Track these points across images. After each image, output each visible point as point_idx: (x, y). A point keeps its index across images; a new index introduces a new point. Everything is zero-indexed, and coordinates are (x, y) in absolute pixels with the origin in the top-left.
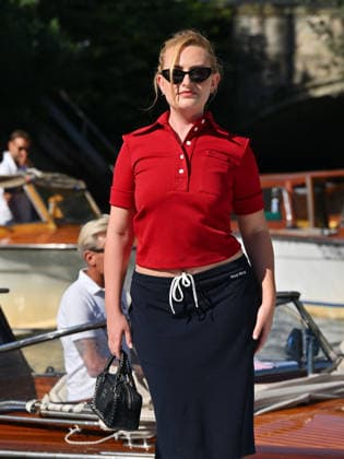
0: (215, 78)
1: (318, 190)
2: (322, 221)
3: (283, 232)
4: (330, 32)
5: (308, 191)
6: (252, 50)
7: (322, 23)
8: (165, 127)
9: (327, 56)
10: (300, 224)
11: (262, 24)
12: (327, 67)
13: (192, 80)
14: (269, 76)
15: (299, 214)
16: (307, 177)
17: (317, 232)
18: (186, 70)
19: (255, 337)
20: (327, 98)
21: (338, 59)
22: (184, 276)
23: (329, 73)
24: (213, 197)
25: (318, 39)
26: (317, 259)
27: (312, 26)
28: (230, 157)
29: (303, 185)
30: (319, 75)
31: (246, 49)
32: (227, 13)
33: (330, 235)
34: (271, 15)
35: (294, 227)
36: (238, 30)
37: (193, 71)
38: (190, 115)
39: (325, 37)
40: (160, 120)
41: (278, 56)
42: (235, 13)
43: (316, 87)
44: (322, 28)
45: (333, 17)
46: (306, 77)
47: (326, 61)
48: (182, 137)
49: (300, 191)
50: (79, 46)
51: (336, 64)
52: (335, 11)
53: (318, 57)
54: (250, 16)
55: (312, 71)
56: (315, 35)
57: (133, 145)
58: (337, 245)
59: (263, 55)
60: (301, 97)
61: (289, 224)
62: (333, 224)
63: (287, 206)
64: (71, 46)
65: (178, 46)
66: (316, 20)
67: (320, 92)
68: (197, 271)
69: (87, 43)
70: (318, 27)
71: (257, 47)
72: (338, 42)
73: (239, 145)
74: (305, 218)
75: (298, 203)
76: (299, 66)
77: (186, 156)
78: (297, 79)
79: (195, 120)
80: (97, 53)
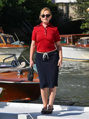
0: (51, 16)
1: (73, 38)
2: (74, 43)
3: (66, 45)
4: (75, 9)
5: (71, 38)
6: (61, 12)
7: (74, 7)
8: (42, 25)
9: (75, 13)
10: (70, 44)
11: (63, 7)
12: (75, 15)
13: (46, 17)
14: (64, 17)
15: (70, 42)
16: (71, 35)
17: (73, 45)
18: (45, 15)
19: (58, 65)
20: (74, 21)
21: (77, 14)
22: (46, 53)
23: (75, 16)
24: (51, 38)
25: (73, 10)
26: (73, 50)
27: (72, 8)
28: (54, 31)
29: (71, 37)
30: (73, 17)
31: (60, 12)
32: (56, 5)
33: (75, 46)
34: (64, 6)
35: (69, 45)
36: (58, 8)
37: (47, 15)
38: (46, 23)
39: (74, 10)
40: (41, 24)
41: (66, 13)
42: (58, 5)
43: (73, 19)
44: (74, 8)
45: (76, 6)
46: (71, 17)
47: (75, 14)
48: (45, 27)
49: (70, 38)
50: (29, 11)
51: (76, 15)
52: (76, 5)
53: (73, 13)
54: (61, 6)
55: (72, 16)
56: (72, 10)
57: (36, 29)
58: (77, 48)
59: (63, 13)
60: (70, 21)
61: (68, 44)
62: (76, 44)
63: (68, 41)
64: (28, 11)
65: (44, 10)
66: (72, 7)
67: (73, 20)
68: (48, 52)
69: (31, 11)
70: (73, 8)
71: (62, 12)
72: (77, 11)
73: (55, 29)
74: (71, 43)
75: (69, 40)
76: (70, 15)
77: (46, 31)
78: (69, 18)
79: (47, 24)
80: (32, 13)
